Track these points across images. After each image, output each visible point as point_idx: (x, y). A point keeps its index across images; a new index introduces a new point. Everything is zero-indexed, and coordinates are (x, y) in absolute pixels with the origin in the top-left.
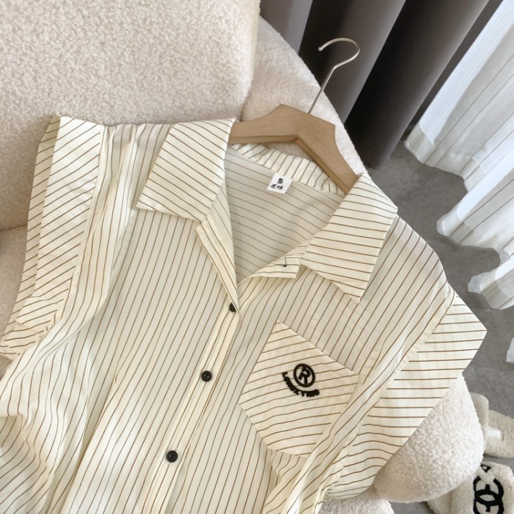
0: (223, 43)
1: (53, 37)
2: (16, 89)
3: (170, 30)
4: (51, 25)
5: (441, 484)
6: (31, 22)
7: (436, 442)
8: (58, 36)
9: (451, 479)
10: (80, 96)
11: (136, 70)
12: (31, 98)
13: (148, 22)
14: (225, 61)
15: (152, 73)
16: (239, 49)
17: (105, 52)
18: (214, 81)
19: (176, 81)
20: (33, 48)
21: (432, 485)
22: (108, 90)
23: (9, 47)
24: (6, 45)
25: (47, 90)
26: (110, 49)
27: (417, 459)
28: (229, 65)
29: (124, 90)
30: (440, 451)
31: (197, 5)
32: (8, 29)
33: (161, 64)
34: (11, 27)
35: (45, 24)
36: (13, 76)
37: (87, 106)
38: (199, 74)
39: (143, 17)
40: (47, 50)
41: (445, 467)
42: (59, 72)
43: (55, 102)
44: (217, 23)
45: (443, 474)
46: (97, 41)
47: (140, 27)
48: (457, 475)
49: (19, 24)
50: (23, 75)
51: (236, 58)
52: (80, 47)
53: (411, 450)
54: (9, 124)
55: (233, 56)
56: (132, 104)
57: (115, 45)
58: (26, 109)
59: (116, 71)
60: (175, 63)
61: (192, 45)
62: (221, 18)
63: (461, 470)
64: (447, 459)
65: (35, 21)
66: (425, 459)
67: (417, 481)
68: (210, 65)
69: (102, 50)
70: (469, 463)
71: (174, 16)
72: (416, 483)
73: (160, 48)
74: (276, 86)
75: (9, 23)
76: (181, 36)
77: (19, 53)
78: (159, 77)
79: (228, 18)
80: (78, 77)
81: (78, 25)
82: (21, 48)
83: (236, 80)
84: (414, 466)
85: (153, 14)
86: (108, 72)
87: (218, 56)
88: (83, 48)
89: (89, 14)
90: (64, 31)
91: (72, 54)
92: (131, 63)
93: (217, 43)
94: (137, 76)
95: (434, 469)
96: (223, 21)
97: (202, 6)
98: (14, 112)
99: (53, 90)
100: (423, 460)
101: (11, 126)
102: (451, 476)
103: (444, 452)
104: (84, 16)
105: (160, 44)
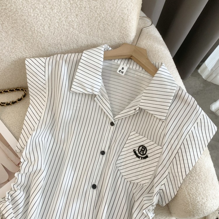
0: (125, 18)
1: (58, 11)
2: (41, 31)
3: (104, 12)
4: (58, 6)
5: (200, 212)
6: (50, 4)
7: (200, 194)
8: (60, 11)
9: (205, 211)
10: (66, 36)
11: (89, 27)
12: (46, 35)
13: (96, 8)
14: (125, 26)
15: (95, 29)
16: (131, 21)
17: (77, 19)
18: (119, 34)
19: (104, 33)
20: (50, 15)
21: (196, 212)
22: (77, 34)
23: (41, 14)
24: (40, 13)
25: (53, 32)
26: (80, 17)
27: (190, 200)
28: (126, 28)
29: (83, 35)
30: (201, 198)
31: (116, 2)
32: (41, 7)
33: (99, 25)
34: (42, 6)
35: (56, 6)
36: (41, 25)
37: (68, 40)
38: (114, 31)
39: (94, 5)
40: (55, 16)
41: (203, 205)
42: (59, 25)
43: (55, 37)
44: (123, 10)
45: (201, 208)
46: (75, 14)
47: (92, 9)
48: (208, 209)
49: (46, 5)
50: (44, 25)
51: (129, 25)
52: (68, 16)
53: (188, 196)
54: (37, 45)
55: (128, 24)
56: (85, 41)
57: (82, 16)
58: (44, 39)
59: (81, 27)
60: (105, 25)
61: (112, 19)
62: (125, 8)
63: (210, 208)
64: (204, 202)
65: (52, 4)
66: (194, 200)
67: (190, 209)
68: (119, 27)
69: (76, 18)
70: (213, 205)
71: (107, 6)
72: (189, 210)
73: (99, 19)
74: (145, 38)
75: (42, 4)
76: (108, 14)
77: (44, 17)
78: (98, 31)
79: (128, 8)
80: (66, 28)
81: (68, 7)
82: (45, 14)
83: (129, 35)
84: (189, 203)
85: (98, 5)
86: (78, 26)
87: (122, 24)
88: (69, 16)
89: (73, 3)
90: (62, 9)
91: (64, 19)
92: (87, 24)
93: (123, 18)
94: (89, 30)
95: (198, 205)
96: (126, 9)
97: (118, 2)
98: (39, 40)
99: (56, 32)
100: (193, 201)
101: (38, 45)
102: (205, 209)
103: (203, 199)
104: (71, 3)
105: (100, 17)
